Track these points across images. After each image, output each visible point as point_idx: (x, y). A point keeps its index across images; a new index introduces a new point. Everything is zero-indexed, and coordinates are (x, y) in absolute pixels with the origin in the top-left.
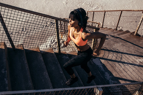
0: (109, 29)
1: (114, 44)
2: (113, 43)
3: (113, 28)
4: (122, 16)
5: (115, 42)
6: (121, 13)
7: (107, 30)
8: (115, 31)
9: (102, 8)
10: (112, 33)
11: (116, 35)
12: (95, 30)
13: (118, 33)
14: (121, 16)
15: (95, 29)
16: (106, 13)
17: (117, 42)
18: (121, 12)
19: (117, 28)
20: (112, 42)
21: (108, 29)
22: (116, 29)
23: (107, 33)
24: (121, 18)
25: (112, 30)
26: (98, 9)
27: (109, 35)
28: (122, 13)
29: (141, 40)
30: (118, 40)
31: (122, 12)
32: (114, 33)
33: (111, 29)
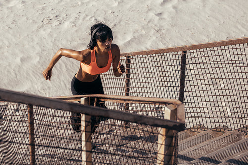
0: (217, 131)
7: (208, 138)
9: (162, 38)
10: (232, 148)
15: (162, 127)
21: (210, 133)
25: (228, 133)
26: (140, 42)
33: (225, 129)
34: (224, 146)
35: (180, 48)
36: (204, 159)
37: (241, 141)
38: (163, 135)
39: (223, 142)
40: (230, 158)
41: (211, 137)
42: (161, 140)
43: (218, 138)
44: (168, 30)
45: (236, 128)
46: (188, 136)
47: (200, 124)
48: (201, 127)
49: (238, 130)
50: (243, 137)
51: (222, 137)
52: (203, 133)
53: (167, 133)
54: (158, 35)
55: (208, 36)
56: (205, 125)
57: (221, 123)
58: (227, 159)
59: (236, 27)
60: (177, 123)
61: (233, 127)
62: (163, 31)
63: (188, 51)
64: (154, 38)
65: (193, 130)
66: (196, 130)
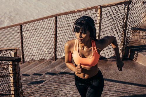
0: (41, 61)
1: (58, 89)
2: (56, 86)
3: (48, 57)
4: (58, 26)
5: (60, 83)
6: (56, 21)
7: (36, 64)
8: (53, 62)
9: (12, 21)
10: (48, 68)
11: (57, 69)
12: (10, 63)
13: (62, 64)
14: (56, 26)
16: (23, 27)
17: (65, 83)
18: (54, 18)
19: (55, 55)
20: (54, 86)
21: (38, 62)
22: (56, 58)
23: (37, 71)
24: (58, 32)
25: (45, 61)
27: (43, 72)
28: (58, 20)
29: (109, 67)
30: (64, 77)
31: (56, 18)
32: (53, 66)
33: (44, 59)
34: (44, 67)
35: (19, 24)
36: (35, 74)
37: (51, 64)
38: (11, 65)
39: (44, 66)
40: (47, 72)
41: (38, 64)
42: (10, 67)
43: (41, 64)
44: (14, 17)
45: (49, 58)
46: (28, 65)
47: (33, 59)
48: (33, 60)
49: (50, 59)
50: (52, 62)
51: (43, 63)
52: (34, 62)
53: (12, 63)
54: (10, 20)
55: (34, 18)
56: (35, 59)
57: (42, 57)
58: (45, 73)
59: (46, 12)
60: (17, 58)
61: (47, 58)
62: (12, 18)
63: (23, 25)
64: (8, 21)
65: (29, 62)
66: (31, 62)
